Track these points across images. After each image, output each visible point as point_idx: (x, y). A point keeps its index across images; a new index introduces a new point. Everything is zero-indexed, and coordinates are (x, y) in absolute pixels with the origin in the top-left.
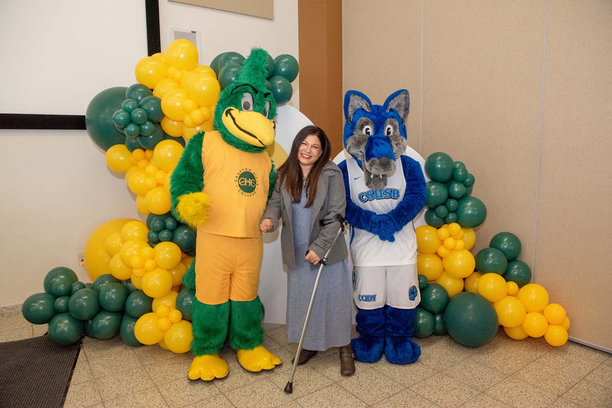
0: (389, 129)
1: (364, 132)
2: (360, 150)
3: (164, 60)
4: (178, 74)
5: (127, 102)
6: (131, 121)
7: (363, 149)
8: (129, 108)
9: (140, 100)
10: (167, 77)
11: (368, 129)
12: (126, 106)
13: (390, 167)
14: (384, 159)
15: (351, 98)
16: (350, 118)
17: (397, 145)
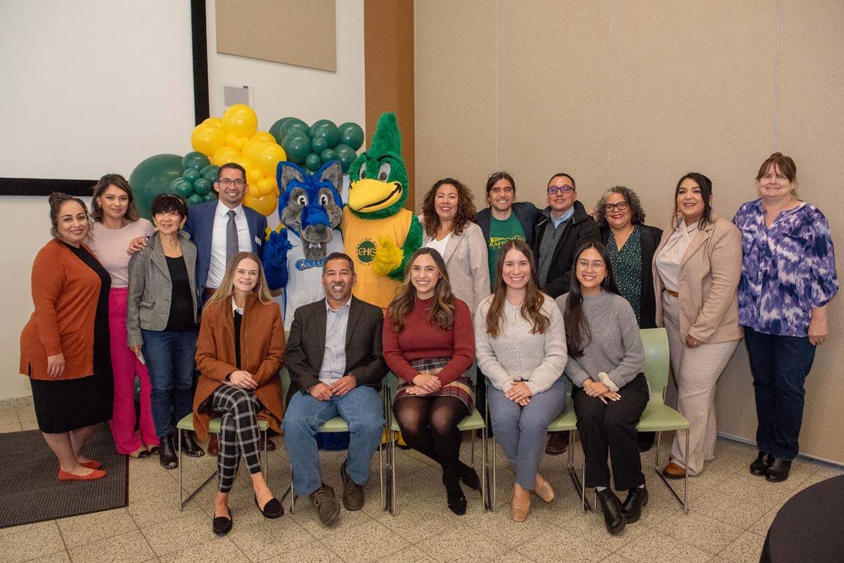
0: (323, 198)
1: (299, 202)
2: (295, 221)
5: (189, 172)
6: (194, 191)
8: (190, 178)
9: (199, 169)
11: (302, 199)
12: (188, 176)
13: (326, 234)
14: (320, 226)
15: (284, 169)
16: (283, 189)
17: (332, 214)
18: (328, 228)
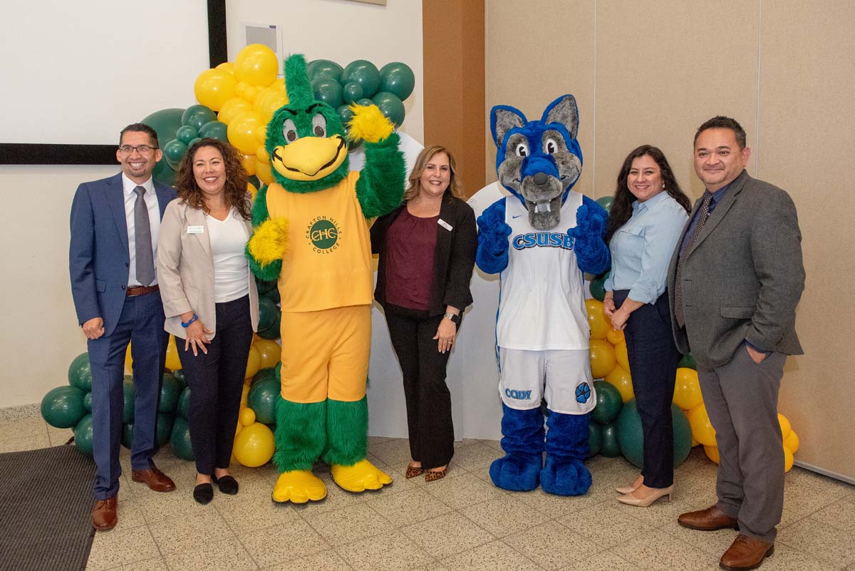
0: (551, 144)
1: (518, 154)
2: (515, 178)
3: (232, 73)
4: (250, 92)
5: (183, 130)
7: (518, 175)
8: (185, 138)
9: (201, 127)
10: (237, 96)
11: (522, 148)
12: (182, 135)
13: (549, 185)
14: (540, 176)
15: (499, 115)
16: (499, 141)
17: (563, 163)
18: (552, 178)
